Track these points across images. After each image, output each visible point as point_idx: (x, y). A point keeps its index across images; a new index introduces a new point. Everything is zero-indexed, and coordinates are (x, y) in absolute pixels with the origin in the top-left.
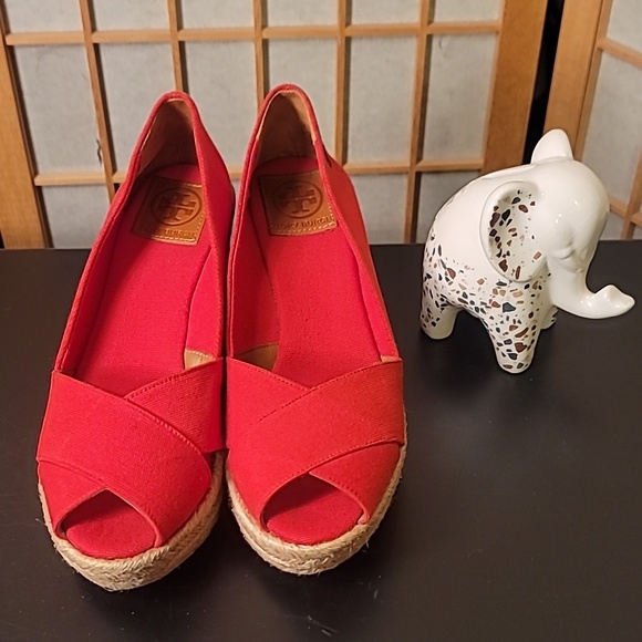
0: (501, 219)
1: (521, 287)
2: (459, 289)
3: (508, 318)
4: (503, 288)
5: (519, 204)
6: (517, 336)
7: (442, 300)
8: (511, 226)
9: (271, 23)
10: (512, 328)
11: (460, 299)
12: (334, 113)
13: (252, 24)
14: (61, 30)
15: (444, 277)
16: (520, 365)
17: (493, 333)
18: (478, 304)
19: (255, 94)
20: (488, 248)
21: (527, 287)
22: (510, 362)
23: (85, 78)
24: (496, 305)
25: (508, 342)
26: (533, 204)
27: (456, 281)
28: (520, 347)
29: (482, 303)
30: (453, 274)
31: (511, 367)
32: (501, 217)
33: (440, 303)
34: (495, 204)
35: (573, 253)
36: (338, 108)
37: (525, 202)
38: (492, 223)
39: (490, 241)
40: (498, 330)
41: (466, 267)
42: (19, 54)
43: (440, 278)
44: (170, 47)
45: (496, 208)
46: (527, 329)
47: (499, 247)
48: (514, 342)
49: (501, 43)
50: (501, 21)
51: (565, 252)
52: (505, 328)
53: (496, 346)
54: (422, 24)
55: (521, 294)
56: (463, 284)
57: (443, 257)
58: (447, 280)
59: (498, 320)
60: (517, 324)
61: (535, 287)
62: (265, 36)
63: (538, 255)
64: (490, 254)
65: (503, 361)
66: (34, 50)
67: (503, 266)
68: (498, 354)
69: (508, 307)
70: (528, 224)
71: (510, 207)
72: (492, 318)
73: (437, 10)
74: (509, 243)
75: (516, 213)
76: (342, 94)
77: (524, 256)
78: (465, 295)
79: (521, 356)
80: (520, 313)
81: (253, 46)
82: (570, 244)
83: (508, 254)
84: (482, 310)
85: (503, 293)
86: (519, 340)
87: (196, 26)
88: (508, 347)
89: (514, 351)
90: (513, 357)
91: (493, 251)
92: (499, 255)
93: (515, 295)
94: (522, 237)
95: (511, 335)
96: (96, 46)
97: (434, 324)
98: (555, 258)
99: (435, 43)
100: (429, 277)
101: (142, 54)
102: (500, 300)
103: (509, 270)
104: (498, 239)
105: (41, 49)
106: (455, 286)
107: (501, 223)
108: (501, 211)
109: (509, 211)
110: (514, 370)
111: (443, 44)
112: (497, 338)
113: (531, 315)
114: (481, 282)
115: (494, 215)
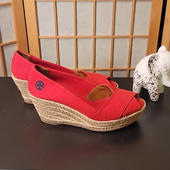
0: (151, 62)
1: (155, 79)
2: (141, 80)
3: (153, 86)
4: (151, 79)
5: (155, 59)
6: (155, 91)
7: (138, 83)
8: (153, 64)
9: (97, 35)
10: (154, 89)
11: (142, 83)
12: (110, 56)
13: (92, 35)
14: (50, 35)
15: (138, 77)
16: (156, 99)
17: (149, 91)
18: (146, 83)
19: (92, 51)
20: (148, 68)
21: (157, 79)
22: (153, 98)
23: (55, 47)
24: (150, 83)
25: (153, 93)
26: (158, 59)
27: (141, 78)
28: (156, 94)
29: (147, 83)
30: (140, 76)
31: (153, 99)
32: (150, 61)
33: (137, 84)
34: (149, 58)
35: (167, 70)
36: (111, 54)
37: (156, 58)
38: (149, 62)
39: (148, 66)
40: (150, 90)
41: (143, 75)
42: (41, 40)
43: (137, 78)
44: (74, 40)
45: (150, 59)
46: (157, 90)
47: (150, 68)
48: (154, 93)
49: (149, 40)
50: (148, 35)
51: (165, 70)
52: (152, 89)
53: (150, 94)
54: (131, 35)
55: (155, 80)
56: (142, 79)
57: (138, 73)
58: (139, 78)
59: (150, 87)
60: (155, 88)
61: (159, 79)
62: (95, 37)
63: (159, 71)
64: (148, 70)
65: (152, 98)
66: (44, 40)
67: (151, 72)
68: (150, 96)
69: (153, 84)
70: (157, 63)
71: (153, 59)
72: (149, 87)
73: (134, 32)
74: (153, 68)
75: (154, 61)
76: (112, 51)
77: (156, 71)
78: (143, 81)
79: (156, 96)
80: (155, 85)
81: (92, 40)
82: (166, 68)
83: (152, 70)
84: (147, 85)
85: (151, 80)
86: (155, 92)
87: (80, 35)
88: (153, 94)
89: (154, 95)
90: (154, 97)
91: (149, 69)
92: (150, 70)
93: (154, 81)
94: (156, 67)
95: (153, 91)
96: (58, 39)
97: (136, 90)
98: (163, 72)
99: (133, 40)
100: (135, 78)
101: (68, 41)
102: (151, 82)
103: (153, 74)
104: (150, 66)
105: (46, 40)
106: (141, 79)
107: (151, 63)
108: (151, 60)
109: (152, 60)
110: (154, 100)
111: (135, 40)
112: (150, 92)
113: (158, 86)
114: (146, 78)
115: (149, 60)
